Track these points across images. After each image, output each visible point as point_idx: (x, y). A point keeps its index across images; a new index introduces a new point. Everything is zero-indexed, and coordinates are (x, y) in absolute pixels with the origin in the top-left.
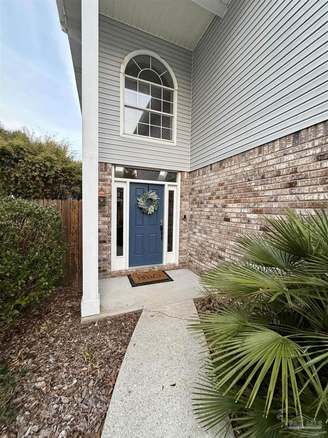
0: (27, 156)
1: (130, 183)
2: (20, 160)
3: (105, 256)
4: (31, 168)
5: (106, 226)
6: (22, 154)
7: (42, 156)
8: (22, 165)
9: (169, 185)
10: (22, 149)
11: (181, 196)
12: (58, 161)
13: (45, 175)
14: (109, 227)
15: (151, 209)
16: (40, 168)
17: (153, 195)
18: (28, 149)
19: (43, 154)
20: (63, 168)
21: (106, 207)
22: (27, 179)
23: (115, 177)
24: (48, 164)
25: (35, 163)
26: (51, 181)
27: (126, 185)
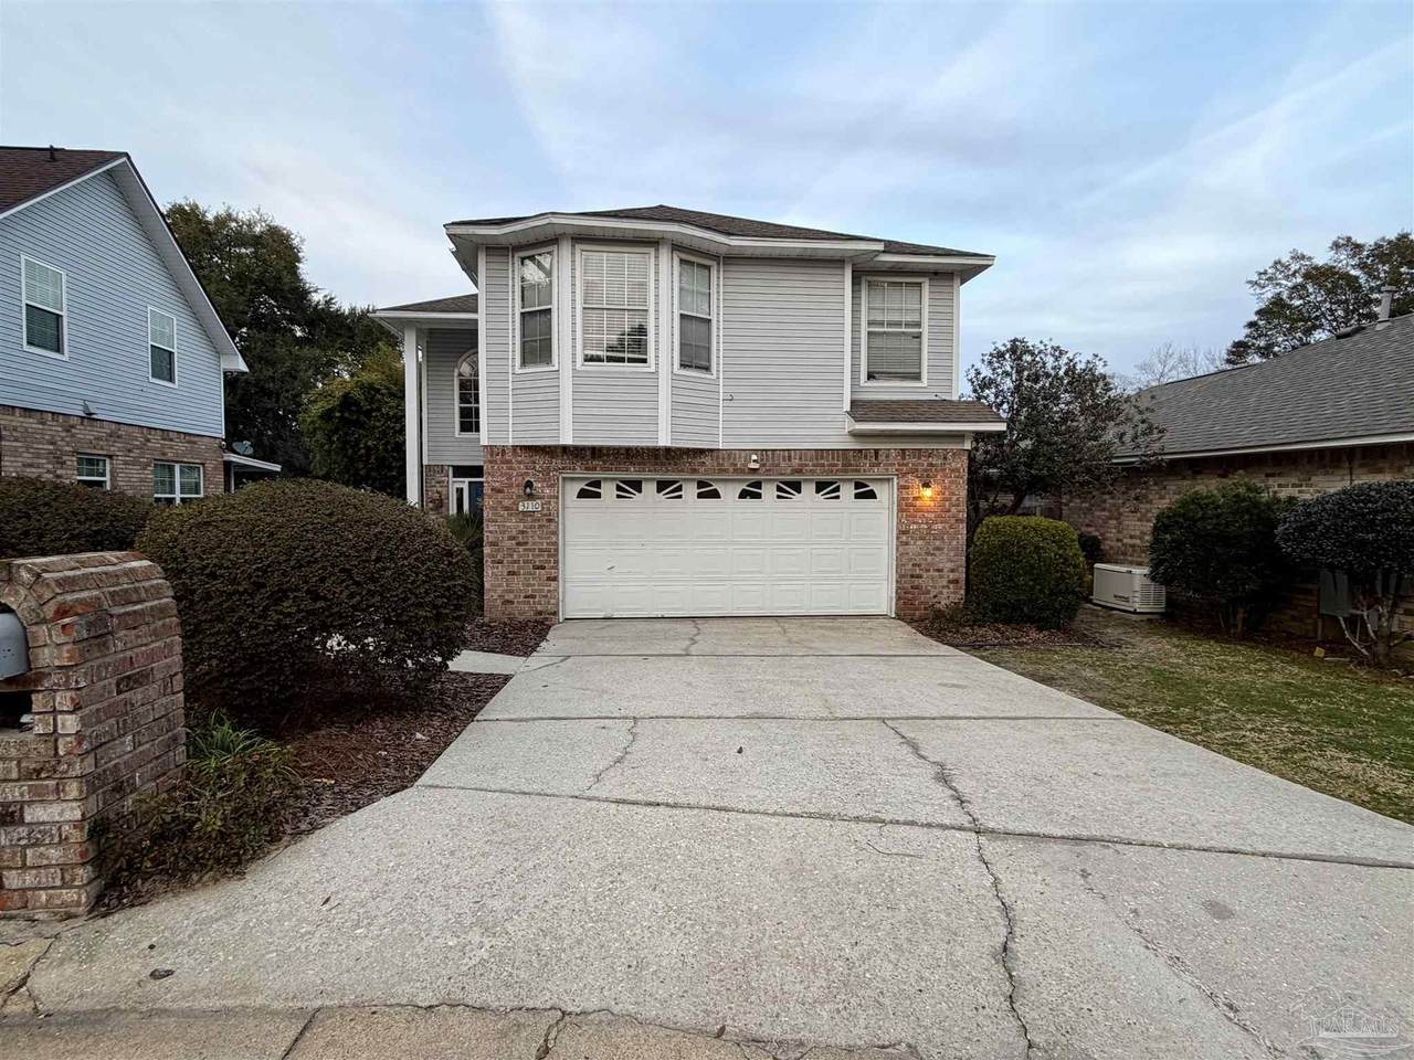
1: (470, 483)
27: (465, 483)
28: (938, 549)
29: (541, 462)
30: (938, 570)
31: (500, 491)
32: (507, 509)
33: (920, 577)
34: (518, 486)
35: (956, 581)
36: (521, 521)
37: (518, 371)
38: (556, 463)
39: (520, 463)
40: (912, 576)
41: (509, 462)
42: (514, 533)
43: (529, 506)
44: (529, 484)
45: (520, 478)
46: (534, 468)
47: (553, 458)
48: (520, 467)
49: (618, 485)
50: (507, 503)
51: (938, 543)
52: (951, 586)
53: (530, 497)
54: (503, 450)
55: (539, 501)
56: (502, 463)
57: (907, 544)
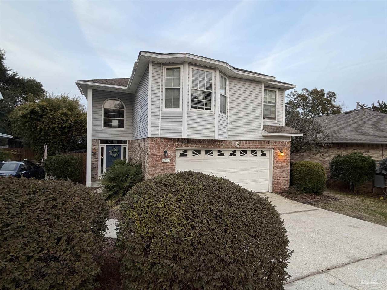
0: (49, 113)
1: (106, 145)
2: (44, 117)
4: (51, 122)
8: (46, 120)
9: (123, 145)
11: (129, 150)
13: (62, 126)
15: (115, 155)
16: (59, 121)
17: (116, 150)
22: (48, 130)
23: (100, 143)
24: (65, 118)
25: (55, 118)
26: (66, 130)
27: (104, 146)
28: (283, 171)
29: (170, 144)
30: (283, 177)
31: (155, 155)
32: (157, 161)
33: (279, 179)
34: (161, 153)
35: (287, 180)
36: (163, 166)
37: (163, 110)
38: (175, 144)
39: (162, 144)
40: (277, 180)
41: (158, 144)
42: (160, 171)
43: (166, 160)
44: (166, 152)
45: (163, 150)
46: (168, 146)
47: (174, 142)
48: (163, 146)
49: (193, 152)
50: (157, 159)
51: (283, 169)
52: (286, 182)
53: (166, 157)
54: (156, 139)
55: (169, 158)
56: (156, 144)
57: (276, 170)
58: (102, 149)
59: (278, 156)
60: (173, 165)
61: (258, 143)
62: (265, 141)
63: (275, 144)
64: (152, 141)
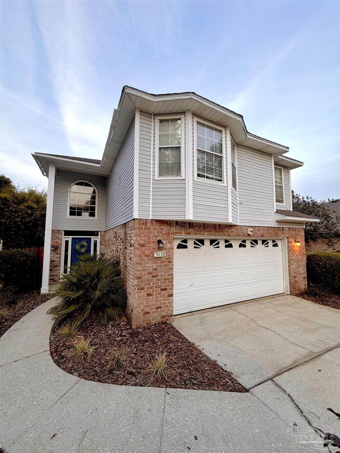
0: (12, 206)
1: (72, 238)
2: (6, 210)
3: (57, 273)
4: (14, 215)
5: (58, 259)
6: (8, 204)
7: (24, 206)
8: (8, 214)
9: (93, 238)
10: (9, 201)
11: (100, 243)
12: (37, 208)
13: (26, 220)
14: (60, 259)
15: (83, 250)
16: (22, 215)
17: (85, 243)
18: (12, 200)
19: (25, 204)
20: (42, 214)
21: (59, 250)
22: (10, 224)
23: (65, 235)
24: (29, 211)
25: (19, 211)
26: (30, 225)
27: (70, 238)
28: (300, 266)
29: (165, 228)
30: (301, 274)
31: (143, 246)
32: (147, 256)
33: (296, 277)
34: (153, 242)
35: (304, 278)
36: (155, 263)
37: (156, 178)
38: (173, 229)
39: (155, 229)
40: (294, 277)
41: (148, 229)
42: (151, 270)
43: (160, 254)
44: (159, 242)
45: (155, 238)
46: (162, 232)
47: (171, 227)
48: (156, 233)
49: (194, 242)
50: (147, 252)
51: (299, 263)
53: (160, 249)
55: (164, 251)
56: (145, 229)
57: (292, 264)
58: (67, 242)
59: (294, 246)
60: (169, 262)
61: (272, 231)
62: (279, 228)
63: (290, 231)
64: (139, 224)
